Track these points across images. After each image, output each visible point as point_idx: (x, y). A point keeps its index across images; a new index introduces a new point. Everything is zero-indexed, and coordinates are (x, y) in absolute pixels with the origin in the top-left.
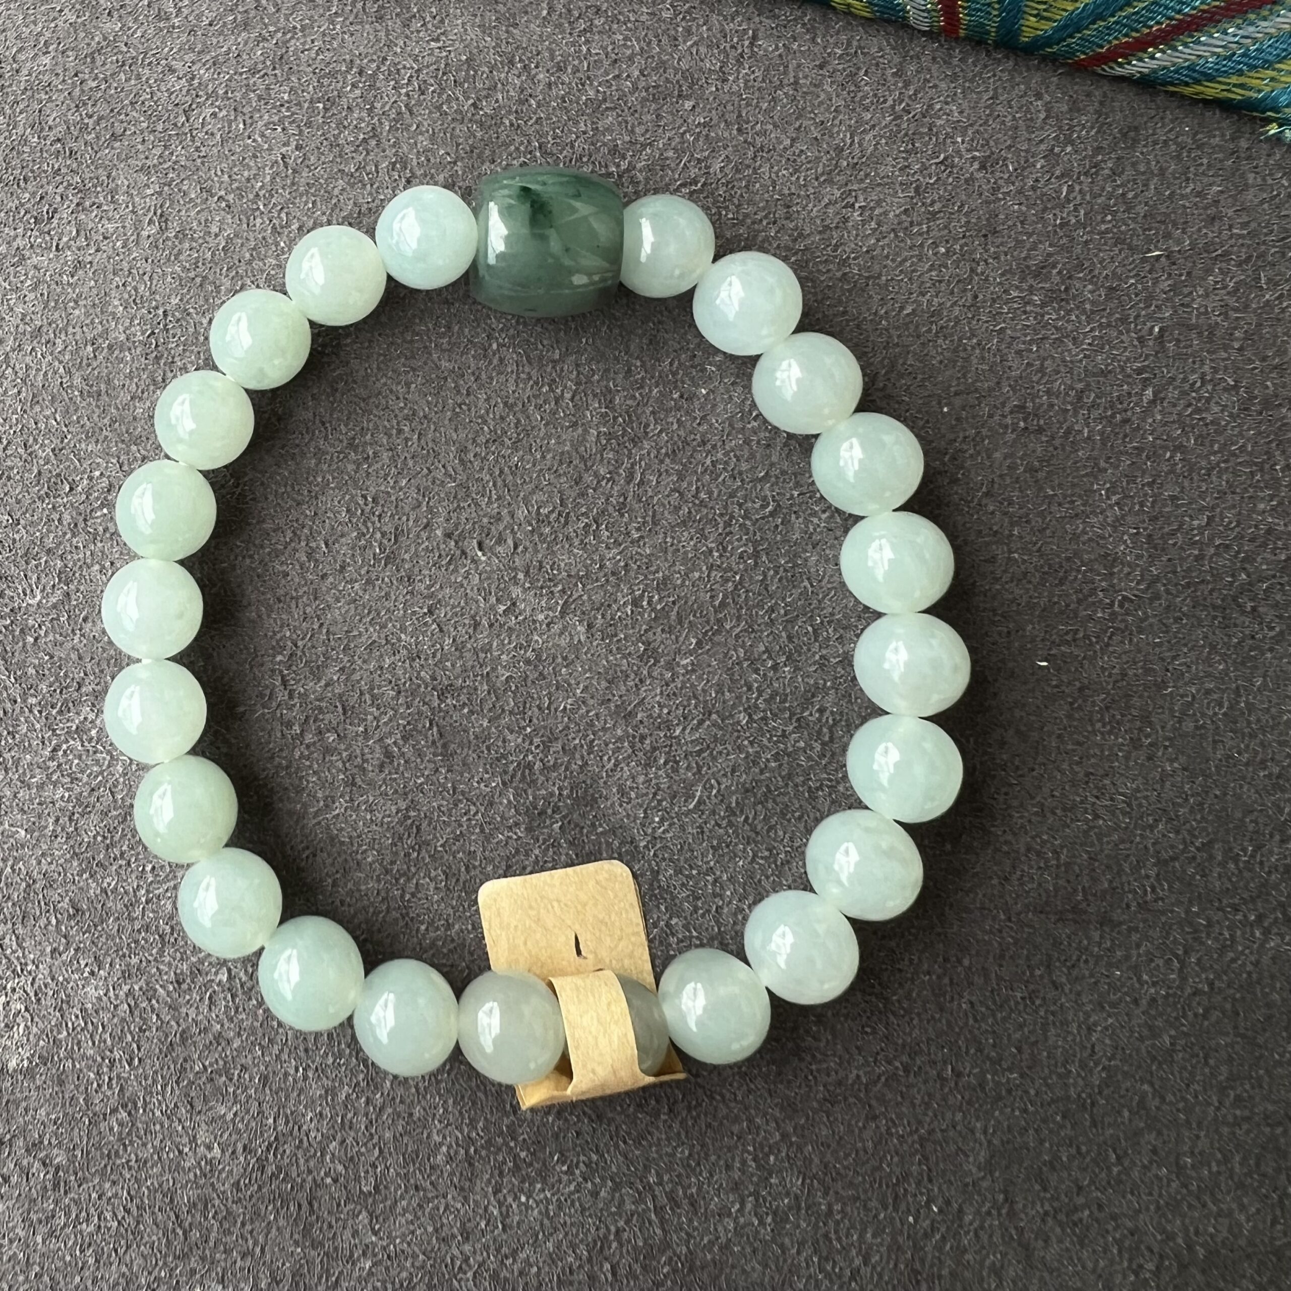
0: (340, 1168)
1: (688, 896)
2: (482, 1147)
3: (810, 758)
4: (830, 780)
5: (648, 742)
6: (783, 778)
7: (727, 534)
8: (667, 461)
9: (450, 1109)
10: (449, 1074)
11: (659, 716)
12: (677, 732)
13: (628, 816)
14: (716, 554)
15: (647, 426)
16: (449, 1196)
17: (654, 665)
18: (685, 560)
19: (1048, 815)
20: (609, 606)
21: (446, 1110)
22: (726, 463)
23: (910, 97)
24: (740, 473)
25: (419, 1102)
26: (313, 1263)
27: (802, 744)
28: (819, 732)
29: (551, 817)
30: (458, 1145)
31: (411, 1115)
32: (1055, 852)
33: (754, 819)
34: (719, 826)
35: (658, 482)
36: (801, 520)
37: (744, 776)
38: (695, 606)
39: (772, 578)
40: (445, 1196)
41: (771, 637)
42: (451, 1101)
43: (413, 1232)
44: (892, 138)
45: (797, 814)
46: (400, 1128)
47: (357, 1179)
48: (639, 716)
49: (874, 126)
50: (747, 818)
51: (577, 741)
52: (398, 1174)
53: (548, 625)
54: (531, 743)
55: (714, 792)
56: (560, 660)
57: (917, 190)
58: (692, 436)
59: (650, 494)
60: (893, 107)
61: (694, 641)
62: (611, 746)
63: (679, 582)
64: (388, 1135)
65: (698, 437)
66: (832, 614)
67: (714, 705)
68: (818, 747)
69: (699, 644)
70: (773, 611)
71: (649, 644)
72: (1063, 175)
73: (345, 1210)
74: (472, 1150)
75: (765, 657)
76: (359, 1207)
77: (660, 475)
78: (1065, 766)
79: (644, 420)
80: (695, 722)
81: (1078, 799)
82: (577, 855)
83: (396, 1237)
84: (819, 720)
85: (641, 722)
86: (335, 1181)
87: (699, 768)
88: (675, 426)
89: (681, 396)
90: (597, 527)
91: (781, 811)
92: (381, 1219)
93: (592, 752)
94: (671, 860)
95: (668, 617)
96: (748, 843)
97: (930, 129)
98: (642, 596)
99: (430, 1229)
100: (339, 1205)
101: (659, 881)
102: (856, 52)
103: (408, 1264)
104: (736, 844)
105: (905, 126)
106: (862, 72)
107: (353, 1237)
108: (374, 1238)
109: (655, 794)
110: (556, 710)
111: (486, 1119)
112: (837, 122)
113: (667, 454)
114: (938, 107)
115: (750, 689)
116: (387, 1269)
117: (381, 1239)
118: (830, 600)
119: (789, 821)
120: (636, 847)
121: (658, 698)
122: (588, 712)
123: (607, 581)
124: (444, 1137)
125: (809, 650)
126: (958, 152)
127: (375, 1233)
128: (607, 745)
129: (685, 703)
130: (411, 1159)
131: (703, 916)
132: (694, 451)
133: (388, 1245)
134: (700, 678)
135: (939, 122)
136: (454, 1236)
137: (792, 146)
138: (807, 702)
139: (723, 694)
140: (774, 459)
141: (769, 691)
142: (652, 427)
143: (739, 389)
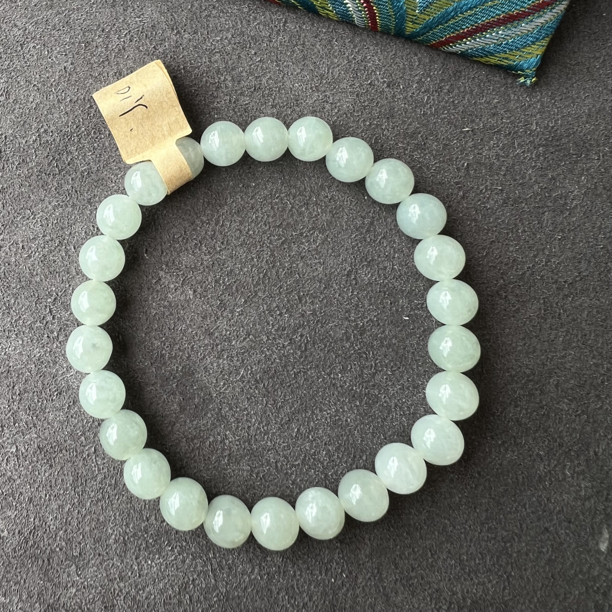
0: (64, 544)
1: (235, 421)
2: (131, 537)
3: (295, 358)
4: (304, 369)
5: (219, 347)
6: (282, 367)
7: (261, 251)
8: (235, 216)
9: (117, 517)
10: (117, 501)
11: (225, 335)
12: (233, 344)
13: (208, 382)
14: (255, 260)
15: (226, 199)
16: (115, 559)
17: (224, 311)
18: (241, 263)
19: (406, 390)
20: (205, 282)
21: (115, 518)
22: (263, 218)
23: (356, 52)
24: (269, 223)
25: (103, 513)
26: (48, 589)
27: (292, 351)
28: (300, 346)
29: (172, 381)
30: (120, 535)
31: (98, 520)
32: (408, 407)
33: (268, 385)
34: (251, 388)
35: (230, 226)
36: (296, 246)
37: (264, 365)
38: (245, 284)
39: (282, 272)
40: (112, 560)
41: (279, 300)
42: (118, 514)
43: (96, 576)
44: (346, 71)
45: (288, 384)
46: (93, 525)
47: (71, 549)
48: (216, 334)
49: (338, 66)
50: (264, 385)
51: (186, 345)
52: (91, 548)
53: (175, 290)
54: (164, 345)
55: (250, 372)
56: (180, 307)
57: (357, 95)
58: (247, 205)
59: (226, 231)
60: (348, 57)
61: (243, 300)
62: (202, 348)
63: (238, 272)
64: (87, 528)
65: (250, 205)
66: (309, 291)
67: (251, 331)
68: (299, 353)
69: (246, 302)
70: (281, 288)
71: (222, 301)
72: (425, 92)
73: (65, 564)
74: (126, 538)
75: (276, 309)
76: (71, 563)
77: (231, 222)
78: (415, 367)
79: (225, 197)
80: (242, 338)
81: (420, 383)
82: (183, 399)
83: (88, 578)
84: (300, 340)
85: (217, 337)
86: (61, 550)
87: (243, 361)
88: (240, 200)
89: (243, 186)
90: (201, 245)
91: (281, 382)
92: (81, 569)
93: (193, 351)
94: (227, 403)
95: (232, 289)
96: (264, 397)
97: (365, 68)
98: (220, 278)
99: (105, 575)
100: (62, 561)
101: (221, 413)
102: (332, 31)
103: (93, 591)
104: (259, 397)
105: (353, 66)
106: (334, 40)
107: (68, 576)
108: (78, 578)
109: (221, 372)
110: (177, 330)
111: (134, 523)
112: (322, 62)
113: (235, 213)
114: (369, 57)
115: (268, 324)
116: (83, 593)
117: (81, 578)
118: (308, 284)
119: (284, 387)
120: (211, 397)
121: (225, 327)
122: (192, 332)
123: (204, 270)
124: (114, 531)
125: (297, 307)
126: (377, 79)
127: (79, 575)
128: (200, 347)
129: (237, 329)
130: (97, 541)
131: (241, 430)
132: (248, 211)
133: (84, 582)
134: (245, 318)
135: (369, 65)
136: (115, 579)
137: (300, 73)
138: (295, 332)
139: (256, 326)
140: (285, 217)
141: (277, 326)
142: (229, 200)
143: (270, 184)
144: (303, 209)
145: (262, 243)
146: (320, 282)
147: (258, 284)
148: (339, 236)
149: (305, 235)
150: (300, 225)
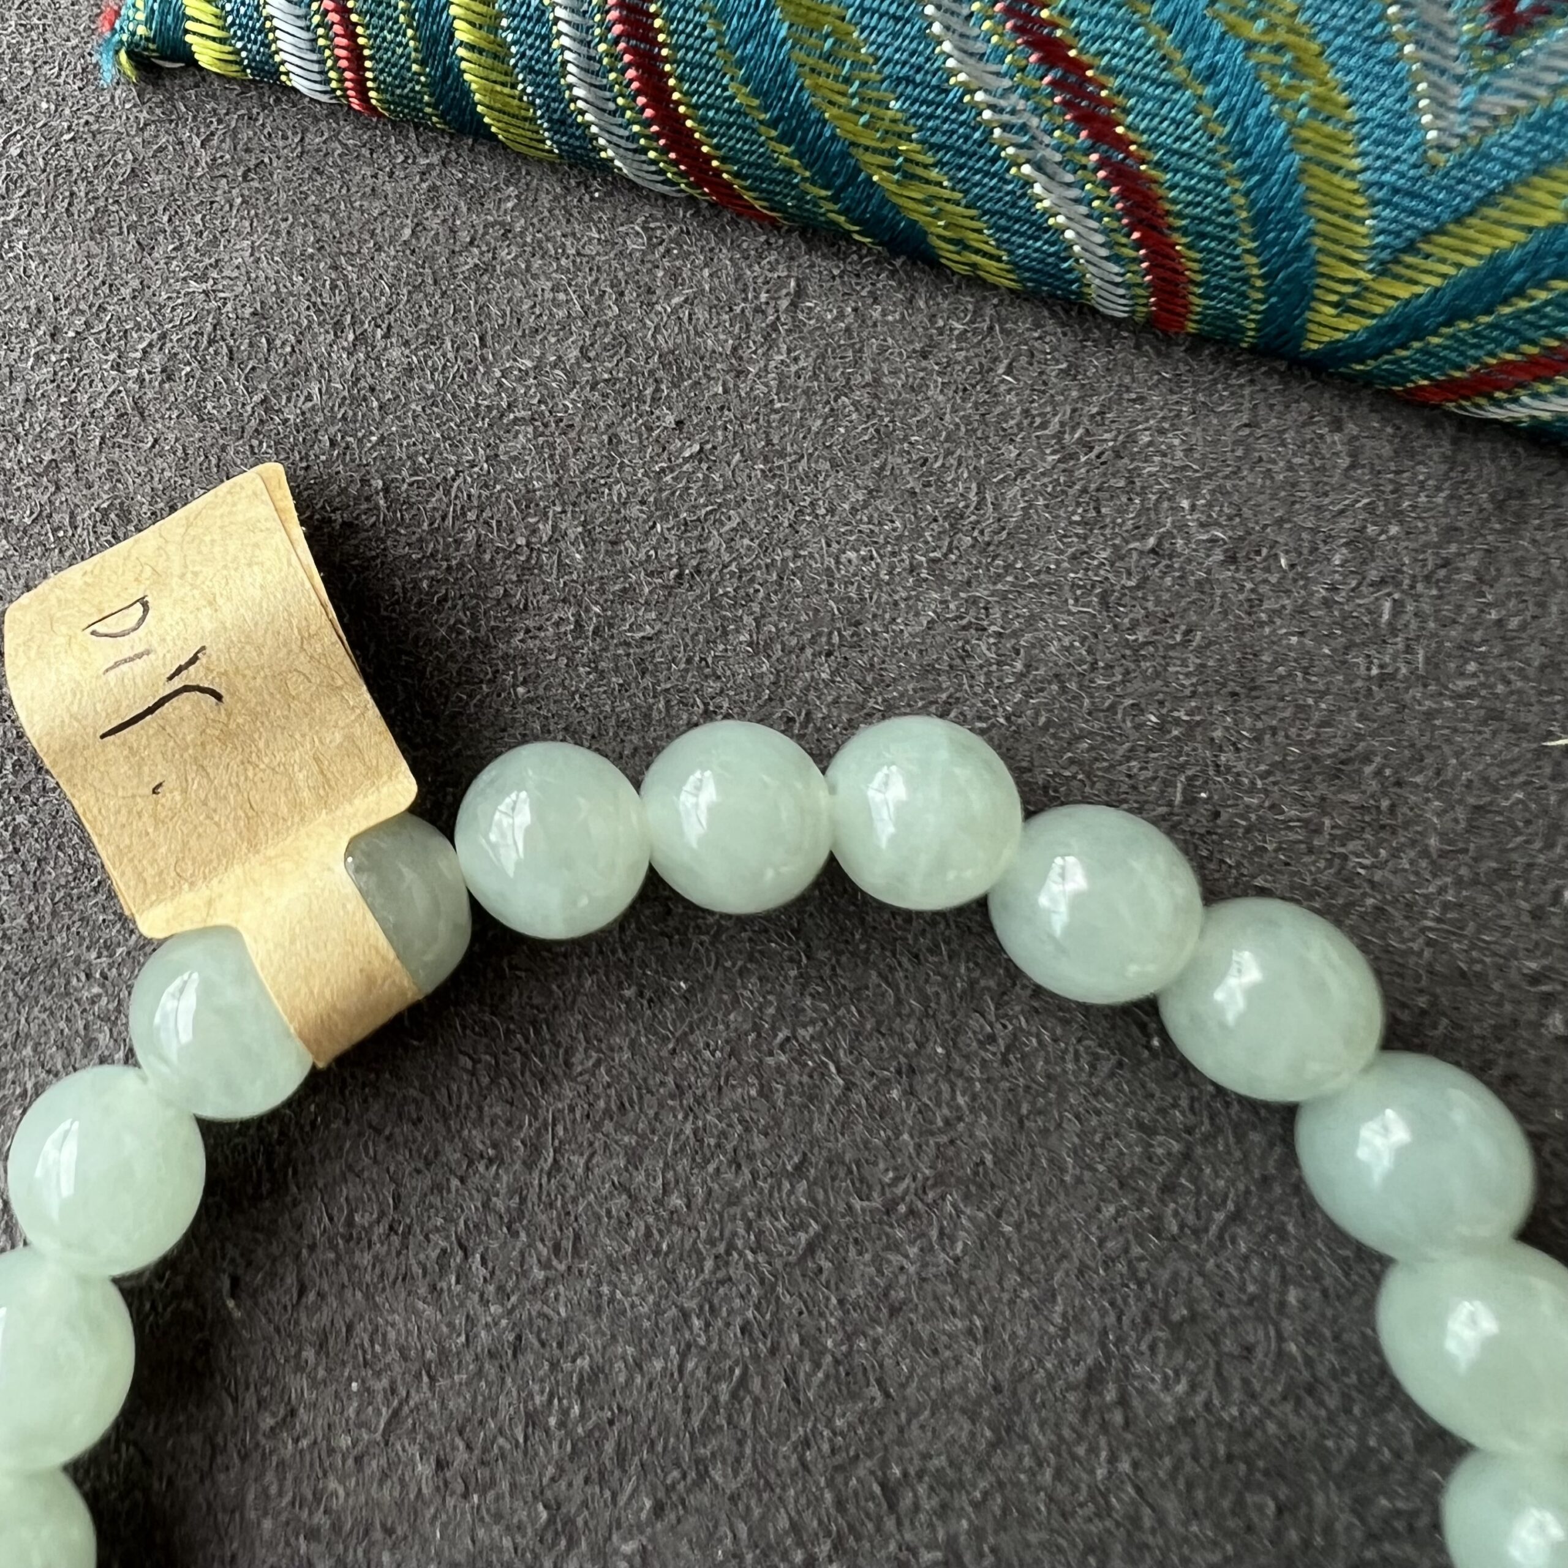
7: (721, 1282)
8: (608, 1126)
14: (696, 1323)
18: (636, 1333)
22: (724, 1134)
23: (1093, 417)
24: (751, 1157)
35: (587, 1168)
36: (867, 1257)
38: (654, 1430)
39: (809, 1376)
49: (1021, 474)
57: (1104, 599)
58: (658, 1077)
59: (571, 1192)
65: (670, 1079)
69: (659, 1509)
71: (559, 1507)
72: (1383, 582)
77: (592, 1155)
89: (640, 994)
90: (466, 1257)
95: (601, 1451)
97: (1131, 482)
112: (953, 460)
113: (607, 1113)
126: (1184, 529)
132: (661, 1105)
135: (1148, 469)
137: (866, 505)
142: (579, 1055)
143: (753, 982)
144: (895, 1094)
145: (721, 1248)
146: (973, 1416)
147: (708, 1429)
148: (1050, 1211)
149: (902, 1208)
150: (882, 1165)
